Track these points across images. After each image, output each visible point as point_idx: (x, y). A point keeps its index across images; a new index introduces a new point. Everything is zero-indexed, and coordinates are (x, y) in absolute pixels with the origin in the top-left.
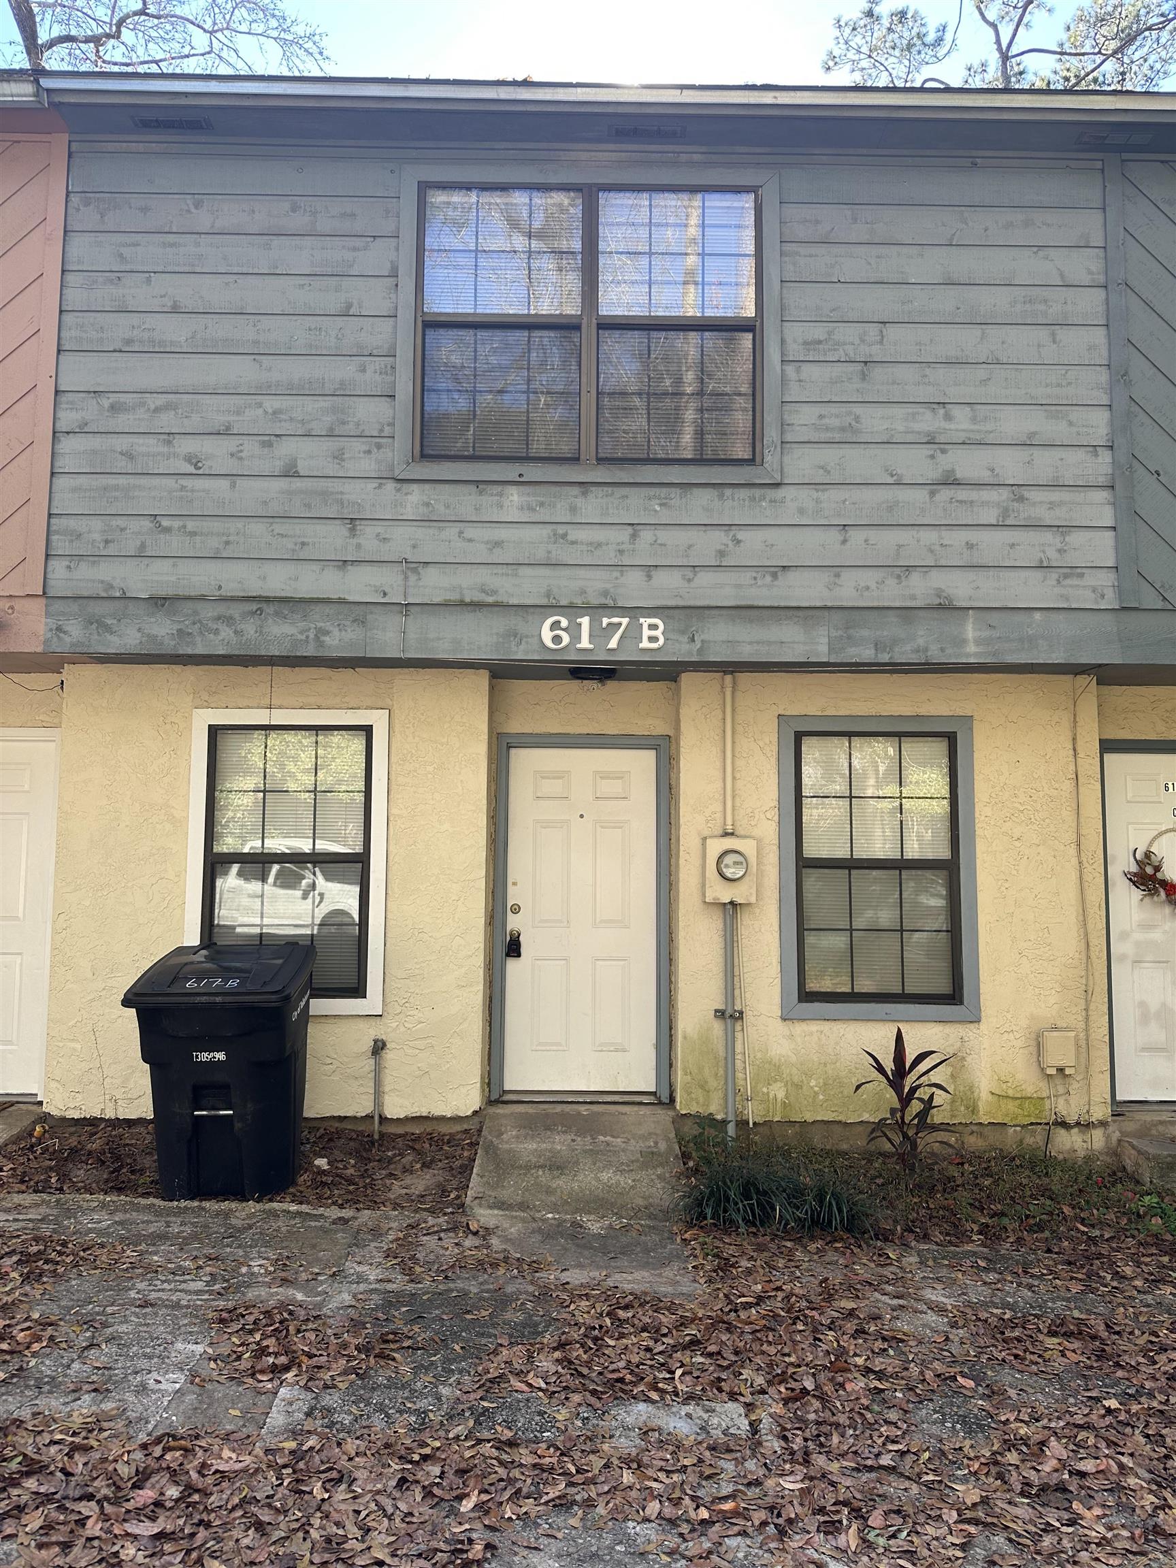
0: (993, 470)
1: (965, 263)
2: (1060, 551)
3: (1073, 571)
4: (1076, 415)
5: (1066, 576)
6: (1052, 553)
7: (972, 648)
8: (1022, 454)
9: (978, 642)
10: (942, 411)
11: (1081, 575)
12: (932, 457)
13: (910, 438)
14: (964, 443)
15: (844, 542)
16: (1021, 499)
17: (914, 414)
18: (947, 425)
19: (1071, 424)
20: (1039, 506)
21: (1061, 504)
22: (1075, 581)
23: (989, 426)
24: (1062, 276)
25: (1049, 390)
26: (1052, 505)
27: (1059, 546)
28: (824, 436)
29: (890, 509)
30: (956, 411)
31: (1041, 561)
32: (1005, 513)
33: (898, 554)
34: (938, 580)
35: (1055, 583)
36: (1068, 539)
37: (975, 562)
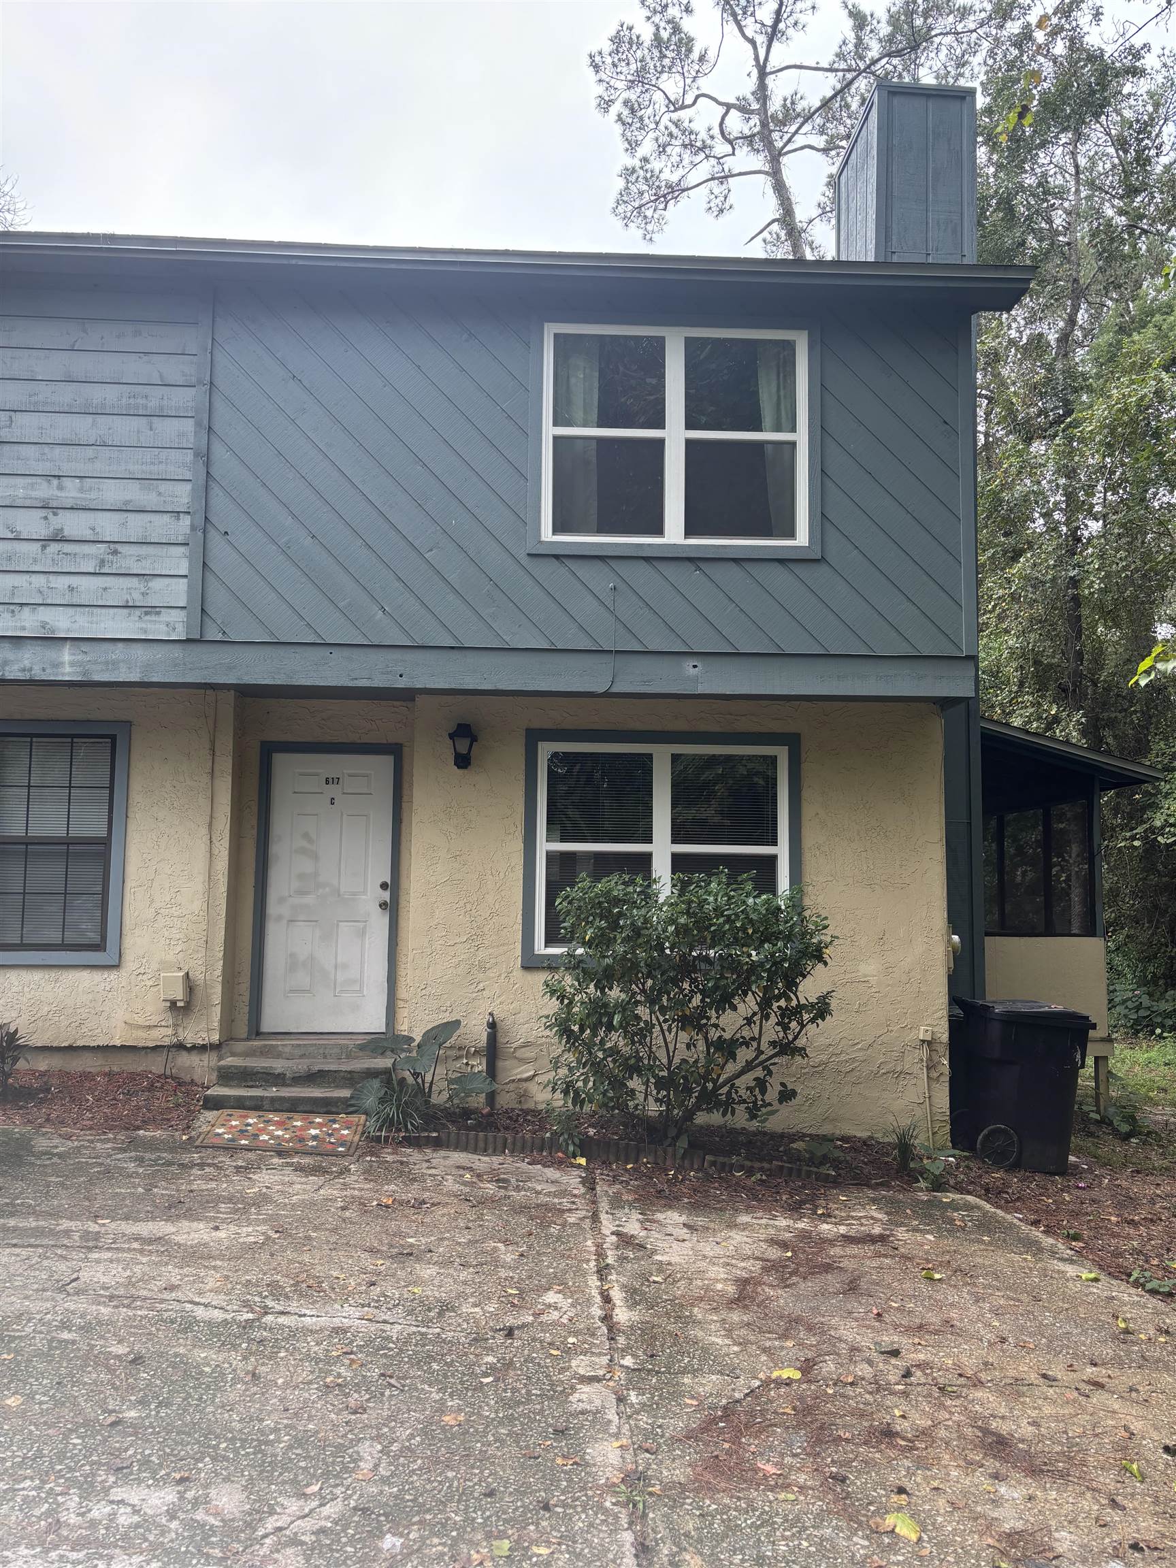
0: (93, 529)
1: (82, 365)
2: (144, 594)
3: (153, 610)
4: (163, 487)
5: (146, 613)
6: (136, 596)
7: (68, 669)
8: (118, 518)
9: (72, 664)
10: (56, 482)
11: (158, 613)
12: (46, 518)
13: (28, 503)
14: (71, 508)
16: (115, 552)
17: (32, 484)
18: (59, 494)
19: (160, 494)
20: (129, 560)
21: (147, 557)
22: (153, 618)
23: (93, 495)
24: (161, 376)
25: (144, 467)
26: (138, 558)
27: (143, 590)
29: (9, 559)
30: (68, 483)
31: (127, 602)
32: (102, 564)
33: (13, 594)
34: (45, 615)
35: (137, 619)
36: (150, 584)
37: (75, 601)
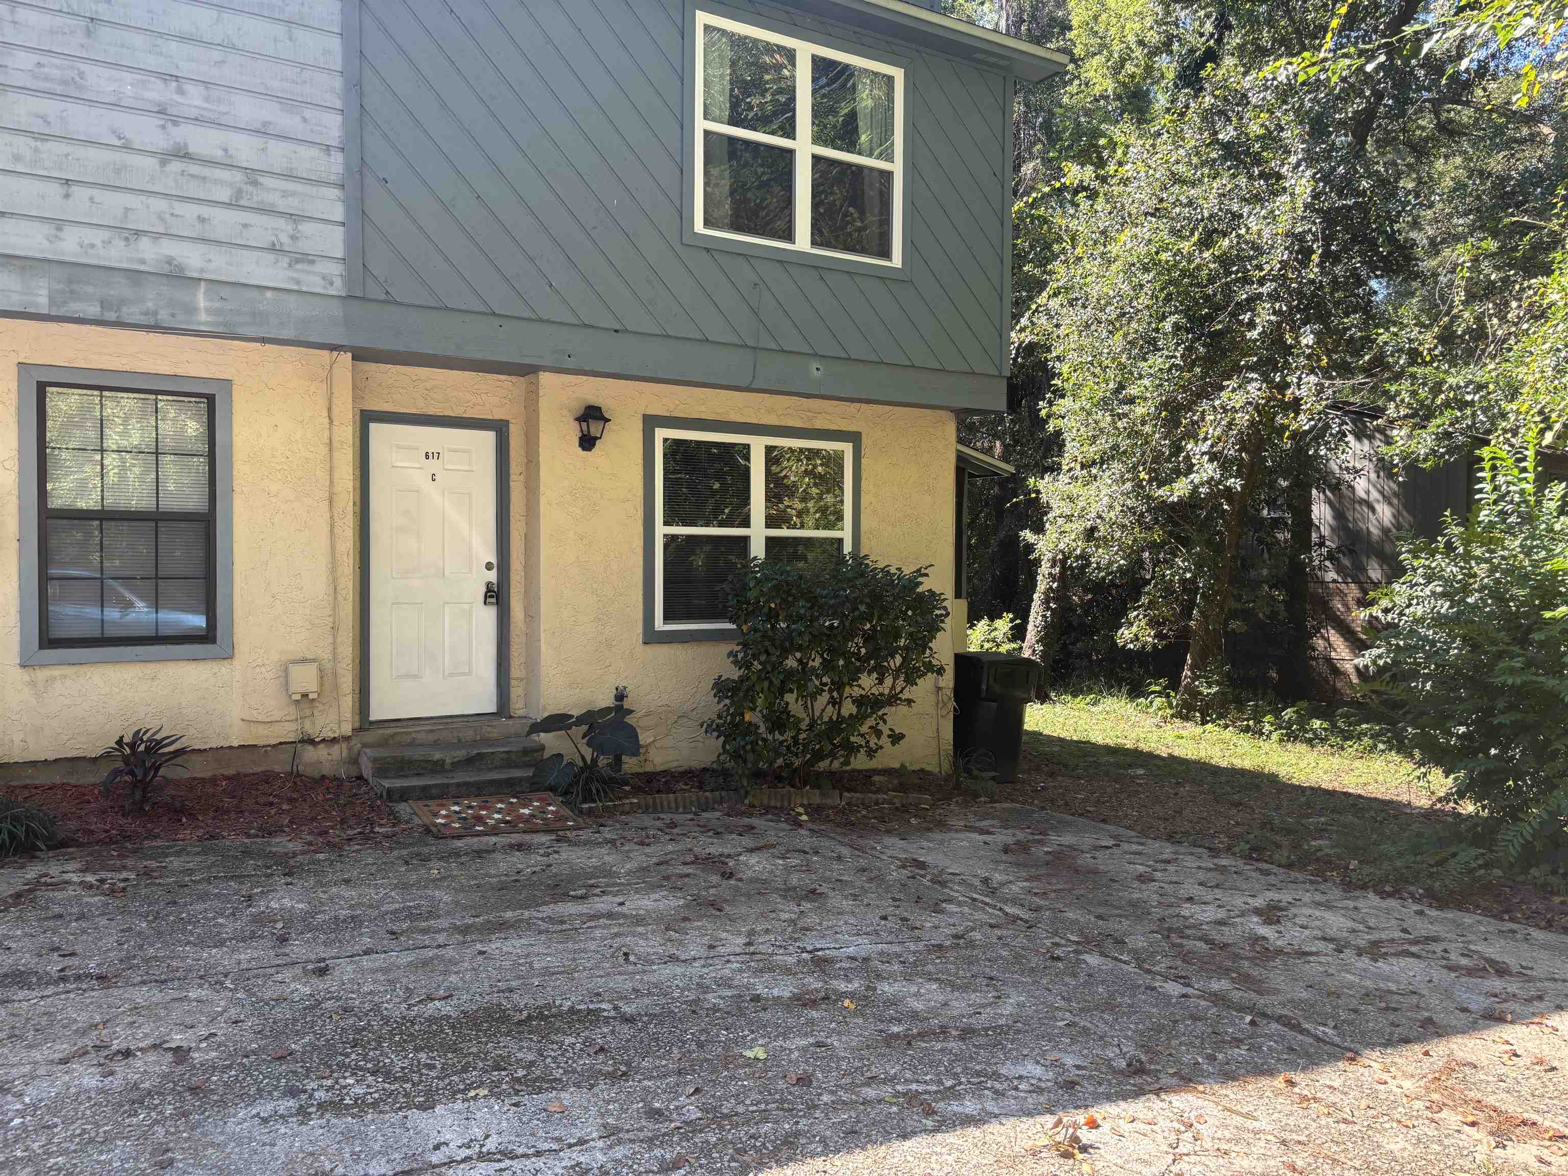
0: (226, 150)
2: (293, 237)
3: (305, 258)
4: (310, 112)
5: (298, 261)
6: (284, 238)
7: (203, 317)
8: (257, 142)
9: (208, 311)
10: (174, 84)
11: (312, 262)
13: (139, 104)
14: (196, 119)
15: (67, 196)
16: (255, 183)
17: (143, 82)
18: (179, 99)
19: (305, 120)
20: (273, 192)
21: (293, 194)
22: (305, 267)
23: (223, 108)
25: (284, 84)
26: (285, 194)
27: (291, 232)
28: (42, 85)
29: (118, 172)
30: (189, 88)
31: (274, 245)
32: (239, 192)
33: (126, 216)
34: (170, 248)
35: (286, 265)
36: (300, 227)
37: (207, 235)
